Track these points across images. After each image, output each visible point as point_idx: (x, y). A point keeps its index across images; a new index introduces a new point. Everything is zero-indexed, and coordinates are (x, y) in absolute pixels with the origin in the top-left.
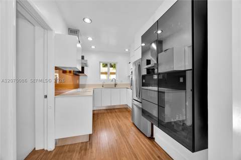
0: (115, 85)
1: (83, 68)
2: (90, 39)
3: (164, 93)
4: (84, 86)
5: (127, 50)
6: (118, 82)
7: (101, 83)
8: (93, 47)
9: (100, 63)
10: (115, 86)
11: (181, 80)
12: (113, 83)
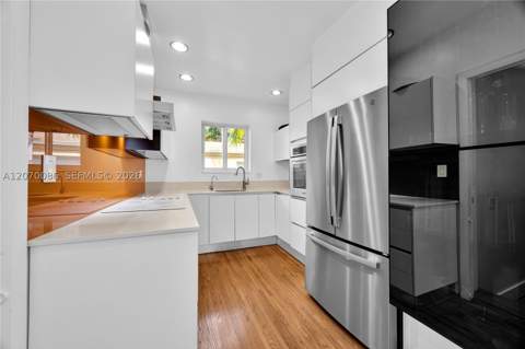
0: (245, 184)
1: (157, 133)
2: (179, 47)
3: (409, 209)
4: (157, 189)
5: (276, 93)
6: (251, 177)
7: (208, 179)
8: (186, 77)
9: (204, 124)
10: (244, 187)
11: (442, 171)
12: (240, 179)
